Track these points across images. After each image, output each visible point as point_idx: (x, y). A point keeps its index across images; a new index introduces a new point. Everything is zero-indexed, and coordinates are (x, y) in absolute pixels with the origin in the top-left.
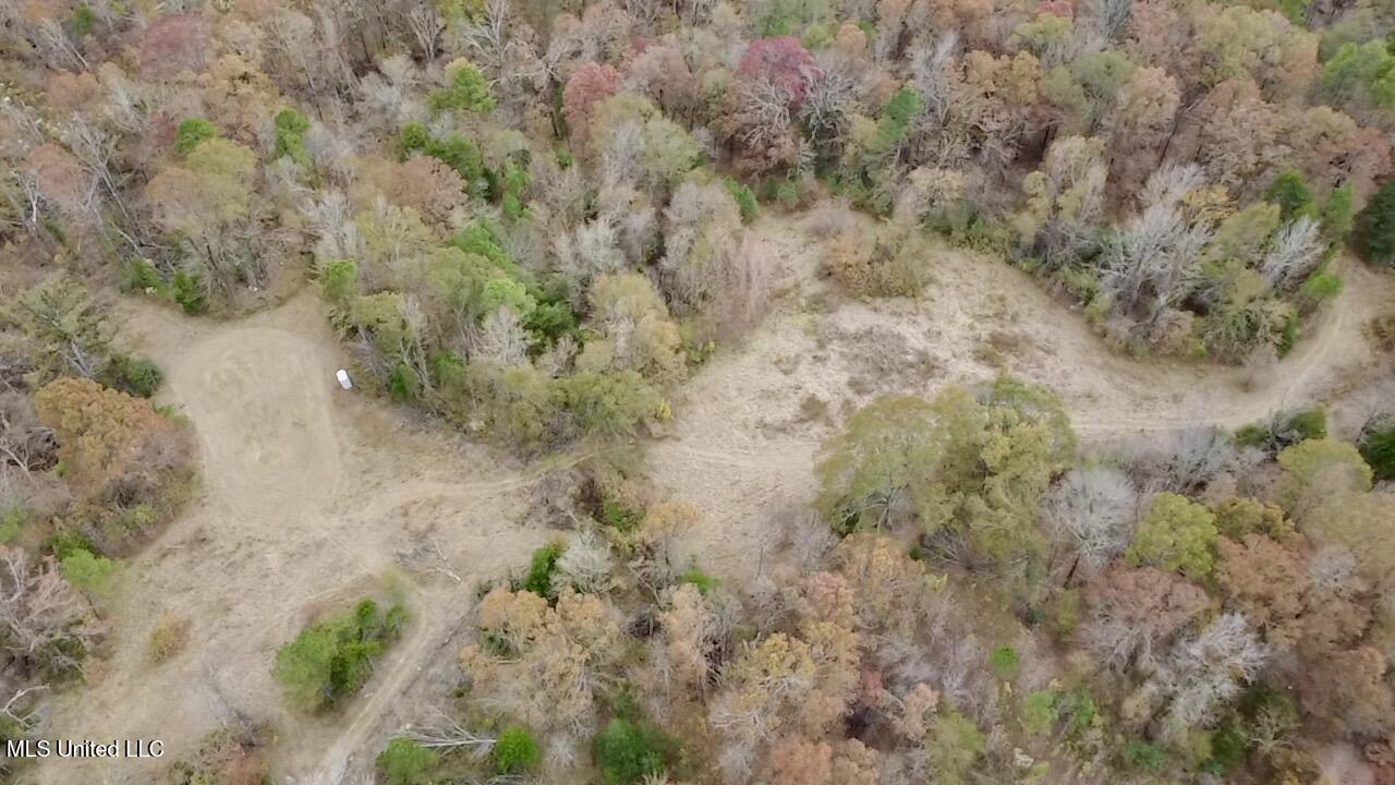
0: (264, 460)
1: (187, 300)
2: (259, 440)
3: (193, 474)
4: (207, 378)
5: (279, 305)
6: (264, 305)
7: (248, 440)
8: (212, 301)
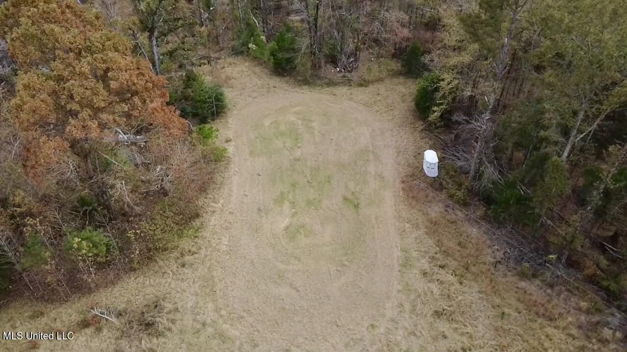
0: (291, 233)
1: (280, 55)
2: (293, 204)
3: (198, 216)
4: (267, 122)
5: (361, 85)
6: (348, 82)
7: (280, 200)
8: (302, 61)
